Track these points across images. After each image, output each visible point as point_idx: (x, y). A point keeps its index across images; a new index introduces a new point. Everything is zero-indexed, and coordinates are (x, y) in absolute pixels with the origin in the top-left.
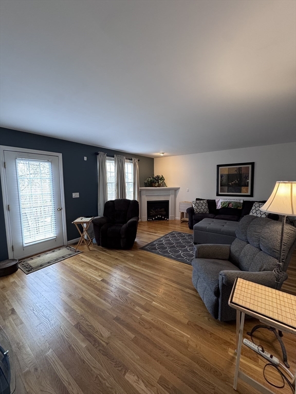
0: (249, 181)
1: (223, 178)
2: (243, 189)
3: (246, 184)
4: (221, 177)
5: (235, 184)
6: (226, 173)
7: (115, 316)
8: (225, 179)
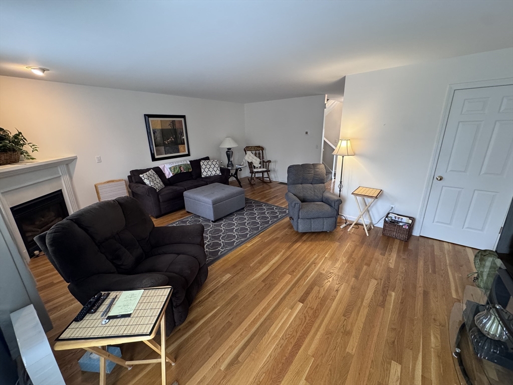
0: (185, 137)
1: (156, 134)
2: (181, 147)
3: (182, 141)
4: (154, 133)
5: (172, 142)
6: (159, 127)
7: (354, 279)
8: (158, 135)
